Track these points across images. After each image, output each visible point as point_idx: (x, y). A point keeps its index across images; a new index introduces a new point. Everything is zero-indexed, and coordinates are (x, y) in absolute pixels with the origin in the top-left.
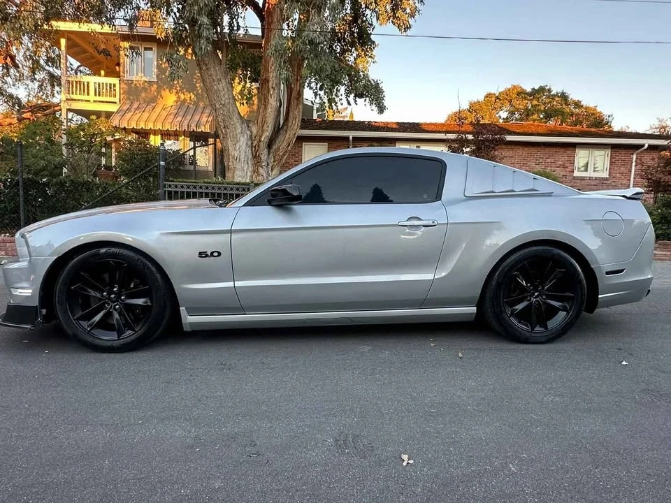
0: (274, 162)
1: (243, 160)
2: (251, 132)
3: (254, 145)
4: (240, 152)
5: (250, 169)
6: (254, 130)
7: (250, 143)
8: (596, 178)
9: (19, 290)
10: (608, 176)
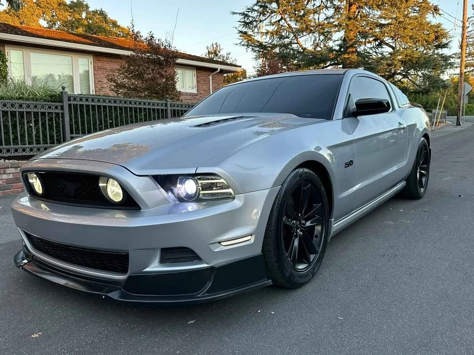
8: (190, 93)
9: (223, 244)
10: (197, 93)
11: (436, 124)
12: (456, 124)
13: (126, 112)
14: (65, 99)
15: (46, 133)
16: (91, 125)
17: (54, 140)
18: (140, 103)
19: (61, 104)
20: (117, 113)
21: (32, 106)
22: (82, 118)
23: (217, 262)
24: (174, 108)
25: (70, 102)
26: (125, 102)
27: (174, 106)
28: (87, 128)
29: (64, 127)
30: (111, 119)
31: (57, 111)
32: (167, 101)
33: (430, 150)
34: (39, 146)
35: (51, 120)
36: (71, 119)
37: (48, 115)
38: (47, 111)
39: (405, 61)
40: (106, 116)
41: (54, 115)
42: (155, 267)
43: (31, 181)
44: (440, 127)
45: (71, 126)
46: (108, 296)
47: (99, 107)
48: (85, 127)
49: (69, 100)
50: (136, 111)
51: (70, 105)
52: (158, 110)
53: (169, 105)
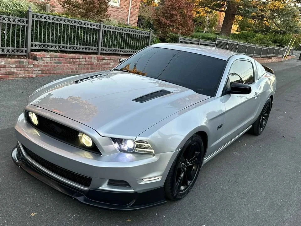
8: (114, 6)
9: (144, 180)
10: (119, 6)
11: (285, 57)
12: (298, 59)
13: (71, 29)
14: (30, 16)
15: (14, 39)
16: (46, 35)
17: (19, 44)
18: (82, 23)
19: (27, 19)
20: (65, 29)
21: (6, 19)
22: (41, 30)
23: (139, 190)
24: (105, 29)
25: (33, 19)
26: (72, 22)
27: (105, 27)
28: (43, 38)
29: (27, 36)
30: (60, 33)
31: (23, 24)
32: (101, 23)
33: (272, 104)
34: (8, 48)
35: (18, 30)
36: (32, 30)
37: (17, 26)
38: (16, 23)
39: (273, 10)
40: (57, 30)
41: (21, 27)
42: (105, 187)
43: (30, 115)
44: (287, 59)
45: (32, 35)
46: (77, 199)
47: (53, 23)
48: (41, 37)
49: (33, 17)
50: (78, 29)
51: (33, 21)
52: (94, 29)
53: (102, 26)
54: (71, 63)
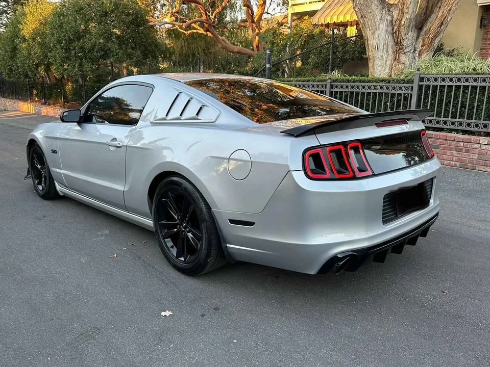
0: (422, 46)
1: (381, 49)
2: (392, 17)
3: (394, 31)
4: (379, 40)
5: (391, 58)
6: (395, 13)
7: (390, 29)
54: (459, 150)
